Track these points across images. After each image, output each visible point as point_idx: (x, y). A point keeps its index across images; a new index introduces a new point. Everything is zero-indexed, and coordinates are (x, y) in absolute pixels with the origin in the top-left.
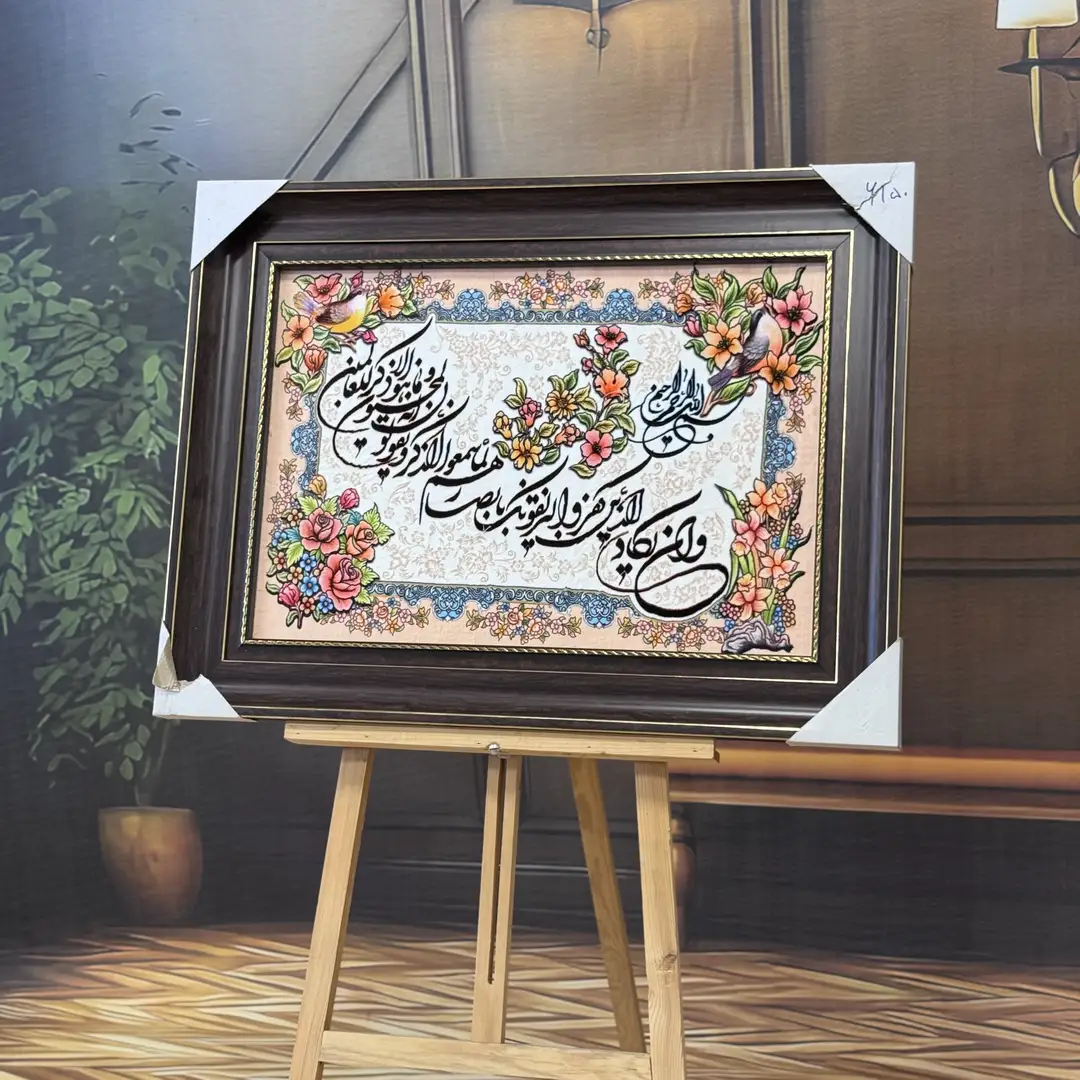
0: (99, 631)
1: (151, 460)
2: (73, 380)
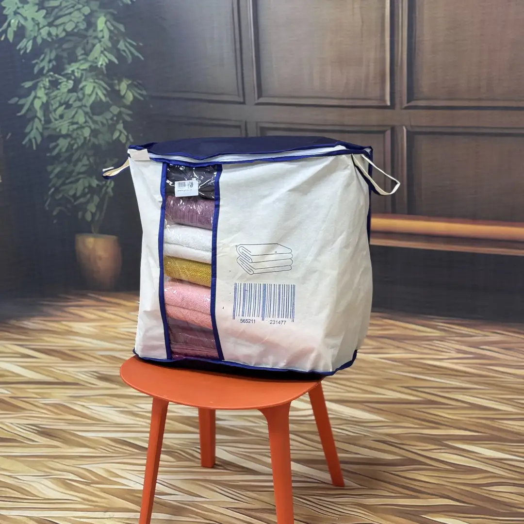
0: (77, 150)
1: (101, 68)
2: (65, 27)
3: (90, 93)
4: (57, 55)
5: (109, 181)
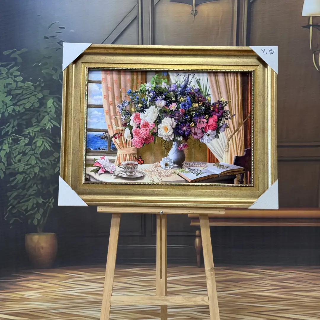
0: (29, 181)
1: (48, 130)
2: (25, 106)
3: (40, 145)
4: (18, 123)
5: (51, 199)
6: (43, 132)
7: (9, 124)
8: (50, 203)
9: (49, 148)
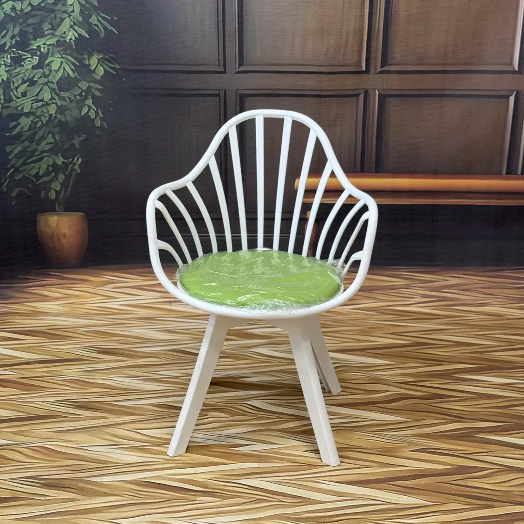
0: (40, 128)
1: (70, 43)
2: (31, 2)
3: (57, 69)
4: (21, 30)
5: (76, 157)
6: (62, 47)
7: (5, 31)
8: (75, 164)
9: (71, 73)
